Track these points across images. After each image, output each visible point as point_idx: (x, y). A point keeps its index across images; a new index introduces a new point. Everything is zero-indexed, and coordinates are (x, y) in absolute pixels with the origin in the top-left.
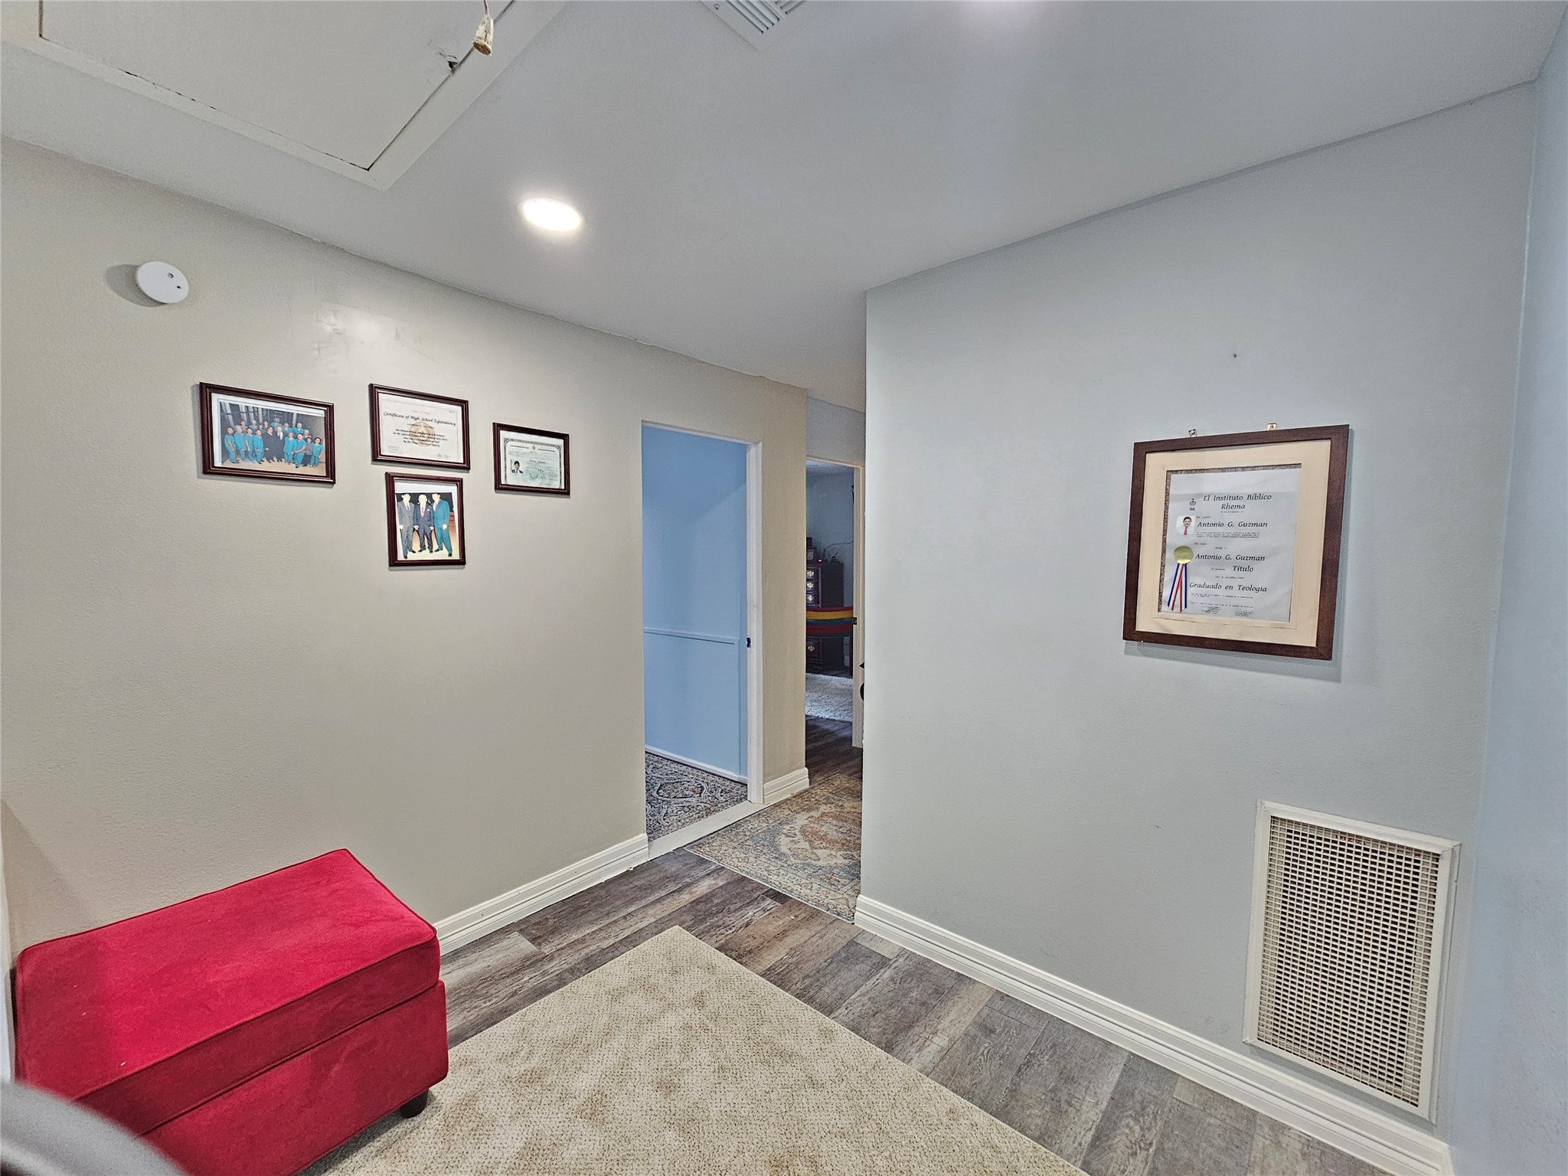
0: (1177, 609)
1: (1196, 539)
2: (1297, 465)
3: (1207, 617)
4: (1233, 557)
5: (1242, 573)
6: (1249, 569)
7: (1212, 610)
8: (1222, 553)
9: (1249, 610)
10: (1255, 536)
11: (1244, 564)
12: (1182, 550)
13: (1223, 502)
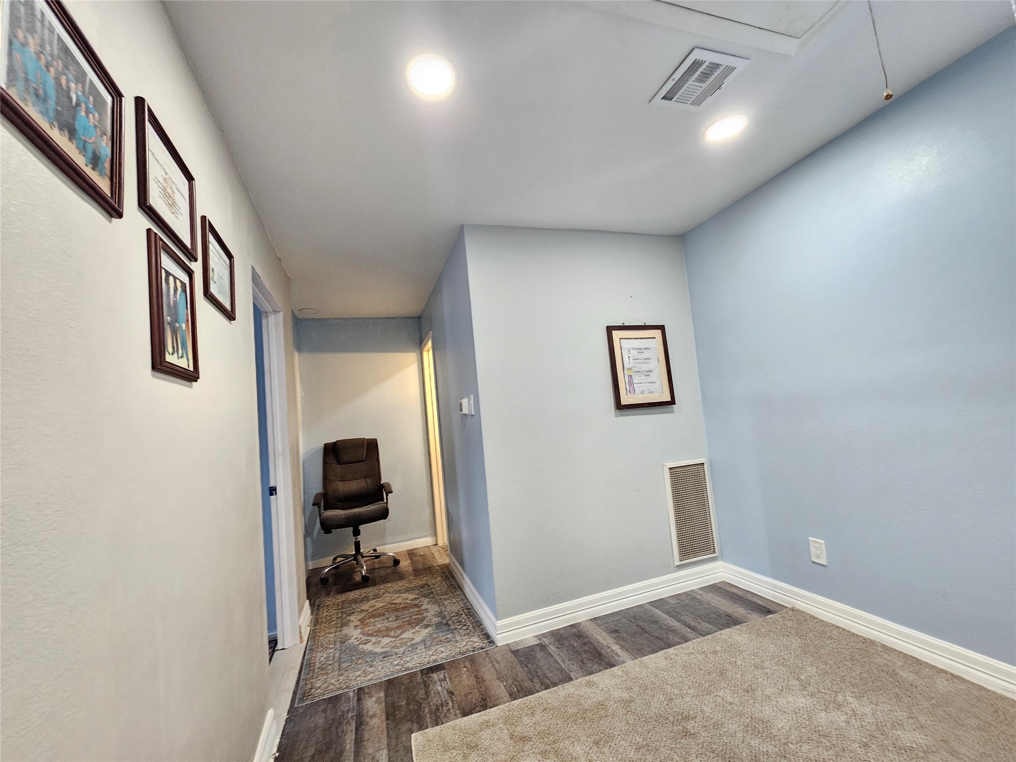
0: (632, 394)
1: (633, 365)
2: (655, 338)
3: (641, 395)
4: (644, 371)
5: (647, 377)
6: (649, 376)
7: (642, 392)
8: (641, 370)
9: (652, 390)
10: (648, 363)
11: (647, 373)
12: (629, 369)
13: (638, 351)
